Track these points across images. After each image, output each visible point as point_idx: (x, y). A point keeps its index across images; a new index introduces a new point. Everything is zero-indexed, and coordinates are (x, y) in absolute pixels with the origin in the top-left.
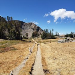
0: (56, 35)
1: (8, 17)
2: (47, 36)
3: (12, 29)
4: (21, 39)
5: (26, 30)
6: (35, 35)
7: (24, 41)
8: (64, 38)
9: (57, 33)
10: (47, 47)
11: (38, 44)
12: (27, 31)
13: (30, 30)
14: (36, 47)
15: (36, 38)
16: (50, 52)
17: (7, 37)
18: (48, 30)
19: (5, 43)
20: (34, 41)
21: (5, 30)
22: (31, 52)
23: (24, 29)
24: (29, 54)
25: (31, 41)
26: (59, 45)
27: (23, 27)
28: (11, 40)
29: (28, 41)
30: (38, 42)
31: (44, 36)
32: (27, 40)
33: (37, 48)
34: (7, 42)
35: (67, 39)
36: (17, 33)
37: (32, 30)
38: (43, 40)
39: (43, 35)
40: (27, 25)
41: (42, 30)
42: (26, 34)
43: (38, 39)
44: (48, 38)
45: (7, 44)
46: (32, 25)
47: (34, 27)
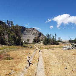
0: (59, 41)
1: (8, 21)
2: (49, 42)
3: (11, 33)
4: (22, 44)
5: (27, 36)
6: (36, 41)
7: (24, 46)
8: (68, 43)
9: (59, 38)
10: (51, 56)
11: (40, 51)
12: (29, 37)
13: (31, 35)
14: (37, 55)
15: (37, 44)
16: (57, 64)
17: (7, 43)
18: (50, 35)
19: (3, 49)
20: (35, 46)
21: (5, 35)
22: (30, 63)
23: (25, 34)
24: (27, 68)
25: (32, 47)
26: (66, 53)
27: (25, 32)
28: (10, 45)
29: (29, 47)
30: (39, 48)
31: (47, 42)
32: (28, 45)
33: (38, 57)
34: (5, 48)
35: (73, 45)
36: (17, 38)
37: (34, 36)
38: (45, 46)
39: (45, 41)
40: (28, 30)
41: (44, 36)
42: (28, 39)
43: (40, 44)
44: (50, 44)
45: (5, 50)
46: (34, 31)
47: (35, 33)
